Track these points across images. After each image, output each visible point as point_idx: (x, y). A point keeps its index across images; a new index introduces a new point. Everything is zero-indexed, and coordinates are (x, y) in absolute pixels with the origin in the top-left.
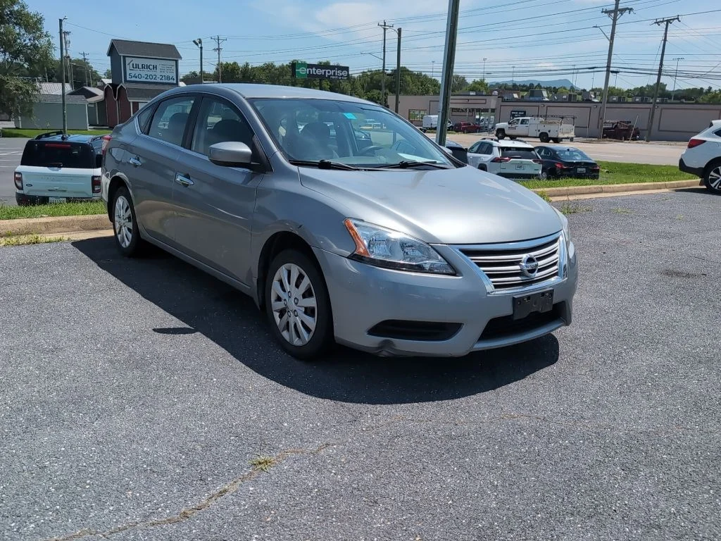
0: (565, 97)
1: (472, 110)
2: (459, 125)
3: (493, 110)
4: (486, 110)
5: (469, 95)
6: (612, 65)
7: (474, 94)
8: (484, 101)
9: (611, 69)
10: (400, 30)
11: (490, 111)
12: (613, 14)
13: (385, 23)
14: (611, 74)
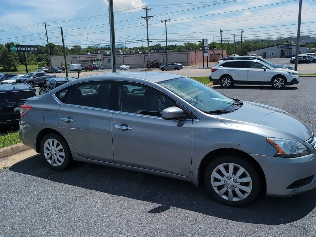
0: (128, 52)
1: (91, 60)
2: (87, 67)
3: (101, 60)
4: (98, 60)
5: (88, 54)
6: (149, 39)
7: (90, 53)
8: (96, 56)
9: (149, 40)
10: (61, 28)
11: (99, 60)
12: (146, 19)
13: (45, 24)
14: (149, 42)
